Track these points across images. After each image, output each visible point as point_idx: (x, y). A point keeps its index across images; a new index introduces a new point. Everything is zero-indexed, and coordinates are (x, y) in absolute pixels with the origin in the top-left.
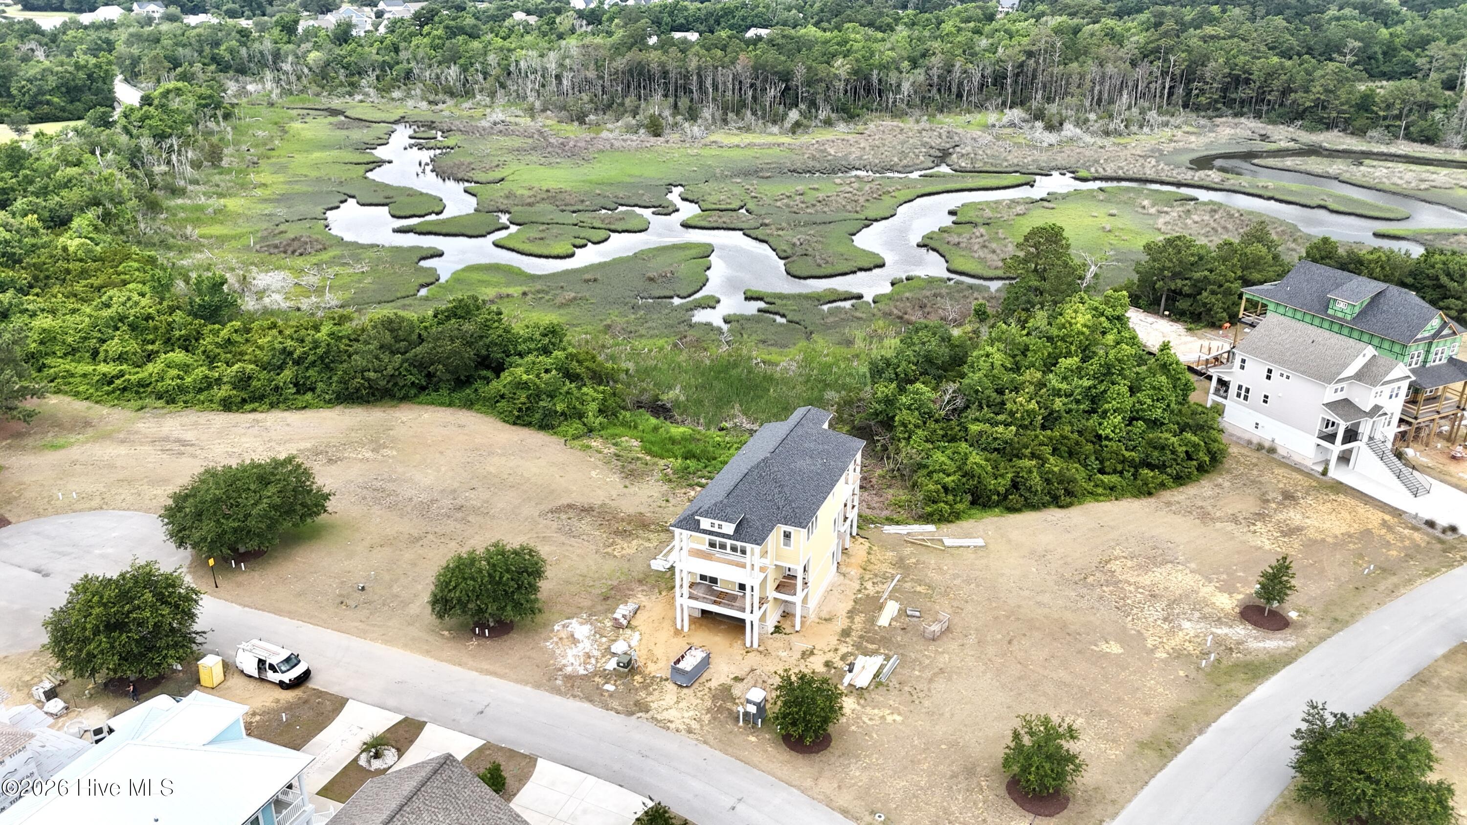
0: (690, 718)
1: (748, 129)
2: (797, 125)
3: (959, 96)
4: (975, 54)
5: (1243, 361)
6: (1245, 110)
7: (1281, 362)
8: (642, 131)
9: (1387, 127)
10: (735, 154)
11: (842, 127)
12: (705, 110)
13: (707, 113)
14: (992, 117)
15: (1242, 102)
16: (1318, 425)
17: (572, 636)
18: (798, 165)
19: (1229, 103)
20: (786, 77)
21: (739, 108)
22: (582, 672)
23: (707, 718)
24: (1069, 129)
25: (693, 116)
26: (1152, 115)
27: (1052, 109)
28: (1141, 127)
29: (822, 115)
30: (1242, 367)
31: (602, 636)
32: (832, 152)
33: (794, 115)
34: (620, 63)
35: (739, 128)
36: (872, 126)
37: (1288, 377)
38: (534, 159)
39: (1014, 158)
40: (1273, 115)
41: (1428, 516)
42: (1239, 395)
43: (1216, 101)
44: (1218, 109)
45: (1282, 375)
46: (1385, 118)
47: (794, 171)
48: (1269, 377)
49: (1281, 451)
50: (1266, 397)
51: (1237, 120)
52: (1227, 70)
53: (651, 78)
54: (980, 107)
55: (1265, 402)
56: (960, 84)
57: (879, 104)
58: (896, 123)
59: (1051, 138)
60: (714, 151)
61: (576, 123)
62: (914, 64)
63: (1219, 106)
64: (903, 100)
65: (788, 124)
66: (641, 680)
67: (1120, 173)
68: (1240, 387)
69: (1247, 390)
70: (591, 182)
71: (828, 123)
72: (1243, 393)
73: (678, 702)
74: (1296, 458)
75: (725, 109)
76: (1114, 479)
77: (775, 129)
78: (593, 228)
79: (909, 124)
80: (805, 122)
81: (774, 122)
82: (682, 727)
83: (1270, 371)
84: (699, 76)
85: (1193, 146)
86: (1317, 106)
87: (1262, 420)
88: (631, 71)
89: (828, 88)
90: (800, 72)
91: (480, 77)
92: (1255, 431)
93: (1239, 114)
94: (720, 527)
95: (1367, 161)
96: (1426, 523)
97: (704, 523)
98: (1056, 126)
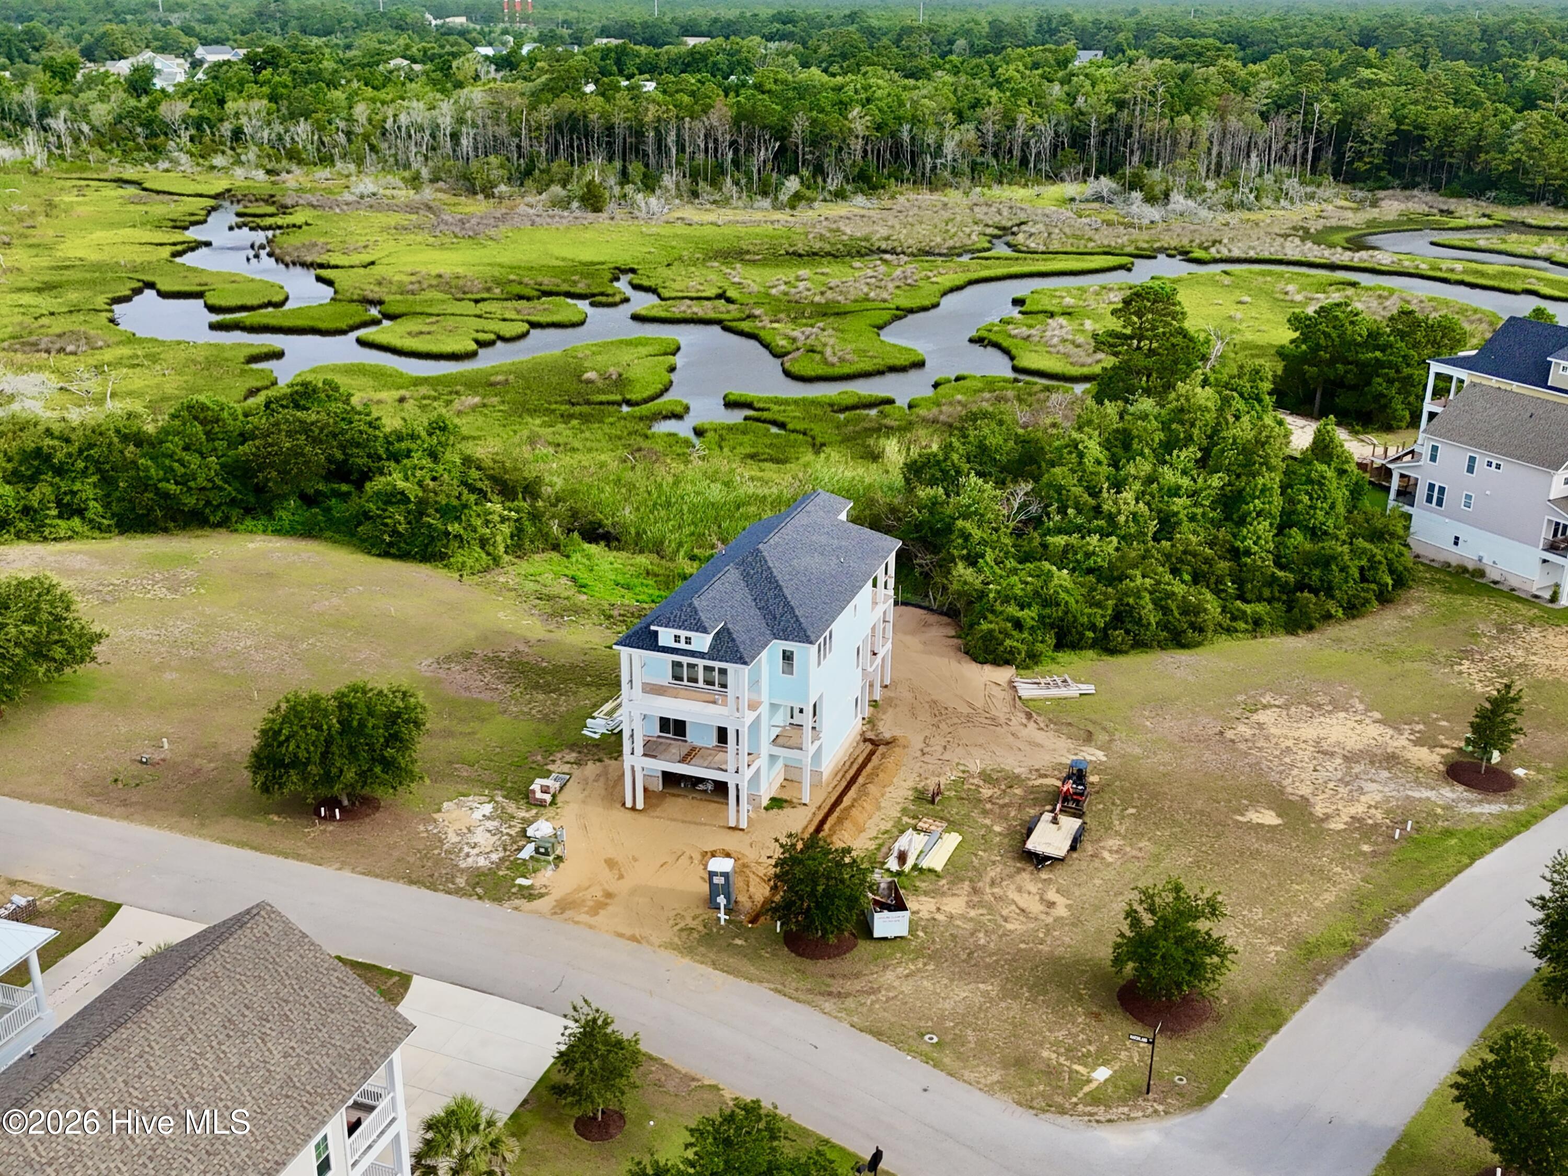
1: (725, 202)
2: (797, 197)
3: (1024, 162)
4: (1044, 107)
5: (1435, 449)
6: (1418, 179)
7: (1488, 446)
8: (575, 204)
10: (709, 231)
11: (860, 199)
12: (666, 177)
13: (668, 181)
14: (1070, 189)
15: (1414, 170)
16: (1543, 533)
18: (801, 248)
19: (1397, 171)
20: (782, 133)
21: (715, 177)
22: (483, 864)
24: (1178, 200)
25: (650, 184)
26: (1292, 184)
27: (1155, 175)
28: (1277, 200)
29: (833, 184)
30: (1433, 458)
32: (848, 232)
33: (793, 184)
34: (545, 114)
35: (715, 202)
36: (901, 199)
37: (1498, 466)
38: (419, 238)
39: (1105, 238)
40: (1456, 185)
42: (1429, 500)
43: (1379, 168)
44: (1382, 179)
45: (1490, 464)
47: (794, 253)
48: (1471, 469)
50: (1468, 497)
51: (1407, 193)
52: (1393, 126)
53: (588, 134)
54: (1055, 177)
56: (1026, 144)
57: (913, 173)
58: (936, 196)
59: (1153, 213)
60: (680, 229)
61: (480, 197)
62: (961, 118)
63: (1383, 174)
64: (944, 166)
65: (784, 197)
67: (1252, 254)
68: (1431, 487)
69: (1442, 490)
70: (501, 266)
71: (840, 195)
72: (1436, 495)
74: (1515, 582)
75: (695, 175)
76: (1260, 608)
77: (766, 203)
78: (504, 320)
79: (953, 196)
80: (808, 193)
81: (765, 194)
84: (657, 130)
85: (1350, 223)
86: (1516, 170)
87: (1464, 531)
88: (559, 127)
89: (840, 149)
90: (800, 125)
91: (342, 138)
92: (1454, 549)
93: (1409, 186)
94: (688, 641)
97: (663, 636)
98: (1160, 197)
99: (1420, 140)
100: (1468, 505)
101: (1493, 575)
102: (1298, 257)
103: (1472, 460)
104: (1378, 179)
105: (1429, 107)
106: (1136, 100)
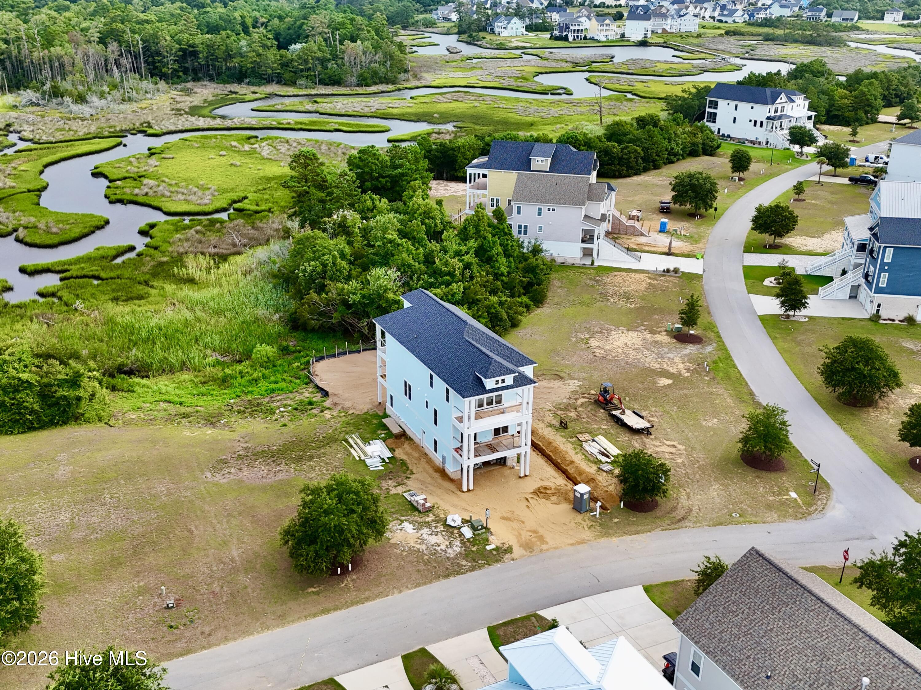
5: (519, 208)
6: (200, 75)
7: (547, 202)
9: (307, 77)
15: (195, 70)
16: (581, 235)
19: (186, 71)
22: (458, 550)
30: (519, 212)
31: (427, 522)
37: (553, 210)
41: (661, 268)
42: (520, 232)
45: (549, 210)
46: (302, 70)
48: (540, 214)
50: (540, 227)
52: (177, 46)
68: (520, 226)
69: (526, 227)
72: (523, 229)
74: (570, 261)
76: (525, 299)
93: (196, 79)
94: (503, 381)
95: (319, 100)
96: (664, 271)
97: (489, 383)
98: (81, 99)
99: (194, 54)
100: (540, 231)
101: (559, 260)
102: (206, 126)
103: (540, 209)
104: (179, 77)
105: (191, 35)
106: (19, 38)
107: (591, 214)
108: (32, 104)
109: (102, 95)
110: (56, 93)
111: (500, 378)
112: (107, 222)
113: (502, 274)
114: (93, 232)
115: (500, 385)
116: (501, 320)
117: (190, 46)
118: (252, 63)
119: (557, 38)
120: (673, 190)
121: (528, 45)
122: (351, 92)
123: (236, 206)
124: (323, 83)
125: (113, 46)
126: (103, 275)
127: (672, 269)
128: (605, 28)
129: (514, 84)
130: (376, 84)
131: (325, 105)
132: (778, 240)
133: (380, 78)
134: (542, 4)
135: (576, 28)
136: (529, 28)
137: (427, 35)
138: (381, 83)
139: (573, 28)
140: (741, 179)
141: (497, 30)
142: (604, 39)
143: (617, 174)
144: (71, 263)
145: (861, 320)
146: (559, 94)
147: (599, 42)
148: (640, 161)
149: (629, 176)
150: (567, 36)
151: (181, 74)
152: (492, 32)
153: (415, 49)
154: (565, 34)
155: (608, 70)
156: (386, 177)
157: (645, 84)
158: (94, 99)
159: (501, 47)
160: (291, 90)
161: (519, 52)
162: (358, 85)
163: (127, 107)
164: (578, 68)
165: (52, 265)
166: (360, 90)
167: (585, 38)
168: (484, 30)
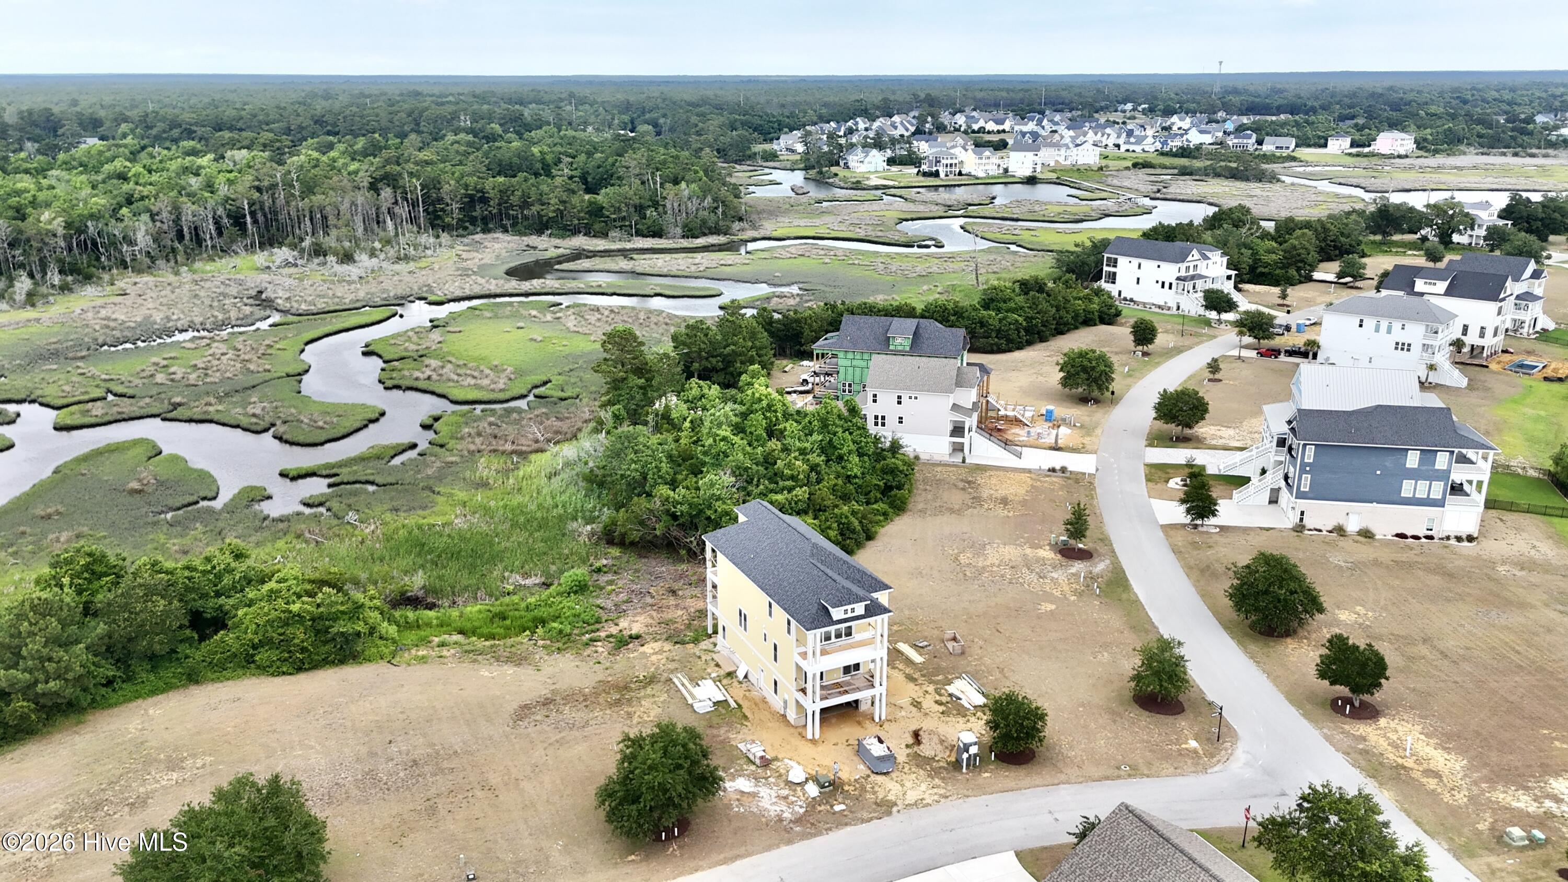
0: (928, 789)
2: (32, 296)
3: (198, 241)
5: (875, 396)
6: (491, 226)
7: (907, 388)
9: (621, 227)
11: (90, 291)
14: (256, 259)
16: (950, 427)
17: (743, 792)
18: (96, 337)
19: (473, 221)
22: (802, 811)
23: (937, 781)
29: (54, 280)
30: (875, 401)
31: (766, 779)
32: (122, 318)
33: (20, 285)
36: (119, 284)
37: (916, 398)
40: (520, 227)
41: (1046, 467)
42: (876, 424)
43: (462, 221)
45: (910, 398)
46: (615, 220)
47: (105, 345)
48: (899, 403)
49: (922, 457)
50: (901, 418)
52: (463, 191)
55: (901, 422)
56: (197, 227)
57: (109, 260)
58: (146, 279)
59: (356, 270)
64: (141, 252)
65: (20, 297)
66: (852, 788)
67: (469, 292)
68: (876, 417)
69: (883, 418)
71: (65, 288)
72: (880, 421)
73: (903, 785)
74: (937, 458)
76: (881, 505)
77: (2, 304)
79: (169, 277)
80: (40, 291)
82: (936, 797)
83: (899, 397)
85: (488, 261)
86: (558, 216)
93: (486, 230)
94: (853, 610)
95: (635, 256)
96: (1049, 470)
97: (837, 613)
98: (347, 258)
99: (484, 200)
104: (466, 228)
105: (479, 177)
106: (274, 186)
107: (961, 403)
108: (288, 264)
109: (373, 254)
110: (319, 251)
111: (849, 607)
112: (383, 414)
113: (856, 477)
114: (366, 426)
115: (850, 615)
116: (853, 531)
117: (478, 191)
118: (554, 211)
119: (925, 174)
120: (1061, 370)
121: (891, 183)
122: (675, 246)
123: (536, 391)
124: (639, 233)
125: (387, 193)
126: (379, 480)
127: (1058, 467)
128: (984, 161)
129: (872, 234)
130: (705, 235)
131: (643, 263)
132: (1188, 431)
133: (710, 229)
134: (907, 130)
135: (949, 162)
136: (891, 162)
137: (767, 171)
138: (712, 233)
139: (944, 162)
140: (1145, 354)
141: (851, 164)
142: (981, 174)
143: (995, 348)
144: (341, 464)
145: (1281, 531)
146: (928, 247)
147: (977, 178)
148: (1023, 333)
149: (1010, 351)
150: (937, 171)
151: (467, 224)
152: (847, 166)
153: (752, 189)
154: (934, 169)
155: (987, 215)
156: (716, 356)
157: (1032, 233)
158: (363, 258)
159: (857, 186)
160: (600, 244)
161: (879, 192)
162: (683, 237)
163: (402, 267)
164: (951, 213)
165: (319, 467)
166: (685, 243)
167: (960, 174)
168: (838, 164)
